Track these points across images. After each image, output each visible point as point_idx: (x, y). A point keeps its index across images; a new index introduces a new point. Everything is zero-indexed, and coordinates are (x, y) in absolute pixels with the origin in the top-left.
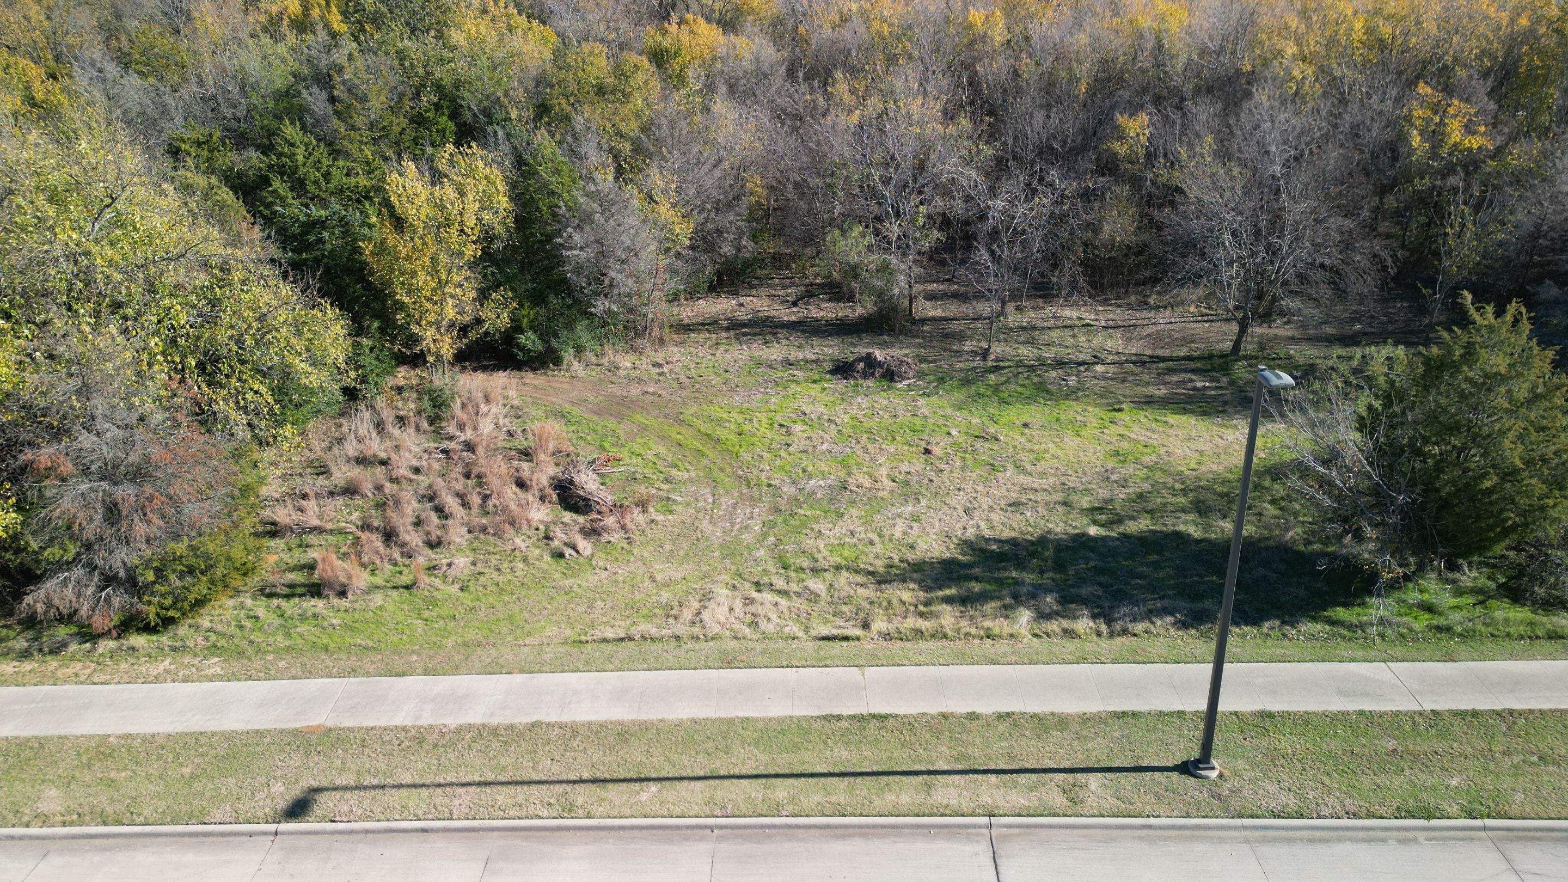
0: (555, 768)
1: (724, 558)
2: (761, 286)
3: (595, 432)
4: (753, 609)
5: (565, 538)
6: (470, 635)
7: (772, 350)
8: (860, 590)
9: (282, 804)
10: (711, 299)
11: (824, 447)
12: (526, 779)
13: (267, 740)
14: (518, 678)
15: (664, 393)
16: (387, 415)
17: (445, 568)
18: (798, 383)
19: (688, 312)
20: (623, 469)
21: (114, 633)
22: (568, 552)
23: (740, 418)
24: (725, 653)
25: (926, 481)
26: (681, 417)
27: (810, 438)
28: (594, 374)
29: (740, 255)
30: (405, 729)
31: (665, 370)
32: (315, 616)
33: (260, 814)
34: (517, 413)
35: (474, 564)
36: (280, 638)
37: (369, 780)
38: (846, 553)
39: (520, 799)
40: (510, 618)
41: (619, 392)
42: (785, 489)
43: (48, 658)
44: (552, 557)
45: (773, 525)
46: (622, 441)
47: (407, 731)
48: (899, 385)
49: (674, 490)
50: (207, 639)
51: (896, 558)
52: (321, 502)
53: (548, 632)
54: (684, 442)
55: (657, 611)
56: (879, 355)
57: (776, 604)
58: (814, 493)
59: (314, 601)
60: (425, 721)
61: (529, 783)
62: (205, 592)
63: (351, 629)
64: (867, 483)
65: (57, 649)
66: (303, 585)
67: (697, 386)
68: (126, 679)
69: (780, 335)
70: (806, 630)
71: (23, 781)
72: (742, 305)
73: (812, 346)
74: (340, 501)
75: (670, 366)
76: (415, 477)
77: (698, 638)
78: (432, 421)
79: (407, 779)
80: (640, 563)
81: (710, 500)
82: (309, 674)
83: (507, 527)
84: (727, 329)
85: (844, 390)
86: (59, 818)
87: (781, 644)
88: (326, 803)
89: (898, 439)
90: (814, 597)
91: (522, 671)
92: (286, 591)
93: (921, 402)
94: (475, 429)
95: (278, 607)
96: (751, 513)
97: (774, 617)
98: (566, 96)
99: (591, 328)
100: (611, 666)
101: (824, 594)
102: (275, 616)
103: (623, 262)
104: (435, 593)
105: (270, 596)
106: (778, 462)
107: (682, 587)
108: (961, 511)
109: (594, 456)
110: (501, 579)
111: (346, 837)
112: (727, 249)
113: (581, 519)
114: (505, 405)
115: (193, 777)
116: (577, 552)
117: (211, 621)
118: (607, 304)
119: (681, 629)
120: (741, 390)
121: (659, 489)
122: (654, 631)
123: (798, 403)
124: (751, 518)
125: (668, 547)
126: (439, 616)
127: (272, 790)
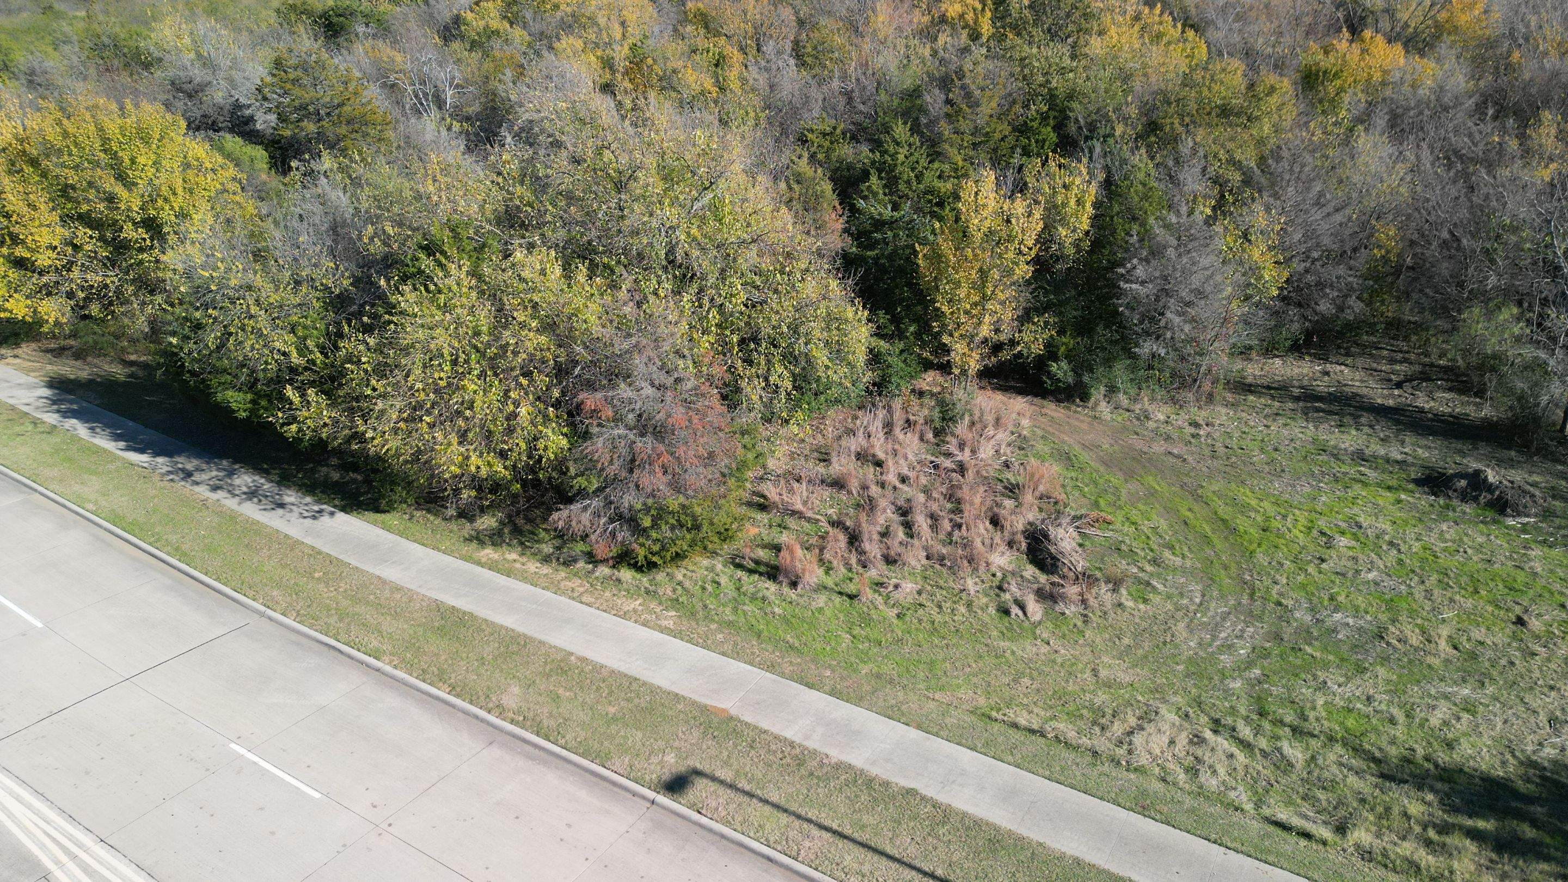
0: (912, 850)
1: (1188, 676)
2: (1362, 354)
3: (1096, 483)
4: (1199, 753)
5: (1018, 594)
6: (888, 668)
7: (1345, 437)
8: (1352, 779)
9: (666, 776)
10: (1290, 359)
11: (1371, 576)
12: (880, 848)
13: (680, 707)
14: (914, 733)
15: (1190, 459)
16: (899, 417)
17: (891, 588)
18: (1365, 484)
19: (1253, 370)
20: (1109, 534)
21: (611, 562)
22: (1015, 610)
23: (1271, 510)
24: (1144, 793)
25: (1503, 662)
26: (1199, 492)
27: (1355, 559)
28: (1120, 419)
29: (1342, 316)
30: (792, 744)
31: (1202, 433)
32: (764, 599)
33: (647, 778)
34: (1022, 443)
35: (919, 593)
36: (728, 611)
37: (743, 784)
38: (1351, 722)
39: (866, 868)
40: (931, 664)
41: (1139, 444)
42: (1297, 615)
43: (561, 567)
44: (998, 610)
45: (1266, 654)
46: (1121, 503)
47: (793, 747)
48: (1511, 522)
49: (1159, 575)
50: (674, 590)
51: (1420, 752)
52: (811, 488)
53: (961, 694)
54: (1192, 522)
55: (1085, 712)
56: (1492, 476)
57: (1231, 756)
58: (1335, 631)
59: (769, 584)
60: (811, 744)
61: (882, 853)
62: (685, 547)
63: (788, 622)
64: (1415, 639)
65: (569, 562)
66: (767, 565)
67: (1234, 459)
68: (604, 607)
69: (1363, 420)
70: (1258, 805)
71: (502, 671)
72: (1327, 373)
73: (1403, 442)
74: (827, 493)
75: (1209, 429)
76: (901, 486)
77: (1119, 763)
78: (937, 433)
79: (774, 798)
80: (1088, 649)
81: (1197, 600)
82: (736, 655)
83: (965, 563)
84: (1297, 399)
85: (1428, 508)
86: (511, 715)
87: (1218, 809)
88: (701, 788)
89: (1483, 593)
90: (1284, 766)
91: (919, 727)
92: (751, 565)
93: (1536, 552)
94: (973, 452)
95: (739, 580)
96: (1242, 631)
97: (1222, 771)
98: (1182, 117)
99: (1133, 369)
100: (1010, 758)
101: (1299, 765)
102: (733, 587)
103: (1188, 304)
104: (873, 612)
105: (739, 566)
106: (1301, 578)
107: (1125, 693)
108: (1543, 718)
109: (1083, 512)
110: (938, 618)
111: (705, 833)
112: (1325, 307)
113: (1043, 578)
114: (1013, 433)
115: (614, 719)
116: (1025, 614)
117: (685, 575)
118: (1155, 347)
119: (1102, 744)
120: (1287, 476)
121: (1142, 570)
122: (1071, 735)
123: (1356, 510)
124: (1240, 637)
125: (1126, 641)
126: (867, 637)
127: (665, 759)
